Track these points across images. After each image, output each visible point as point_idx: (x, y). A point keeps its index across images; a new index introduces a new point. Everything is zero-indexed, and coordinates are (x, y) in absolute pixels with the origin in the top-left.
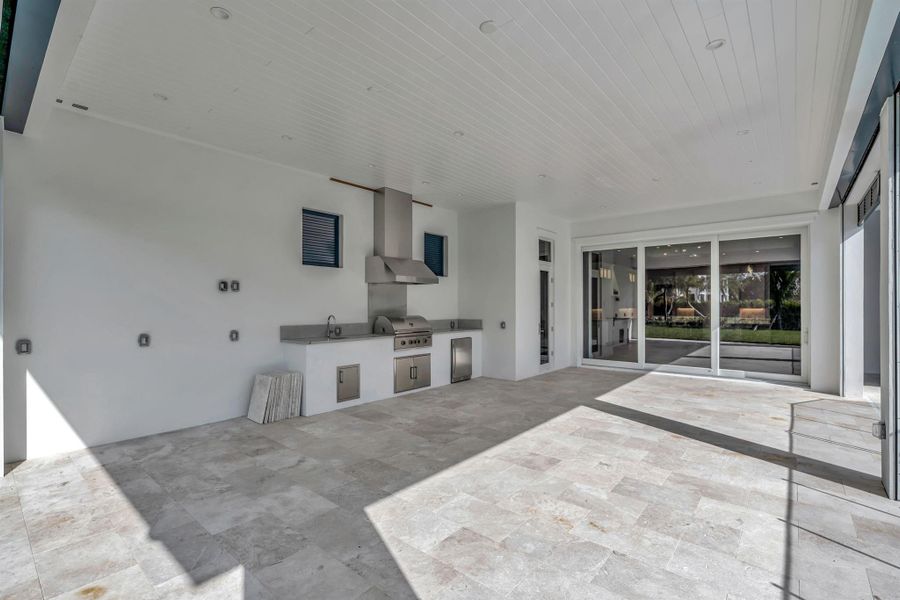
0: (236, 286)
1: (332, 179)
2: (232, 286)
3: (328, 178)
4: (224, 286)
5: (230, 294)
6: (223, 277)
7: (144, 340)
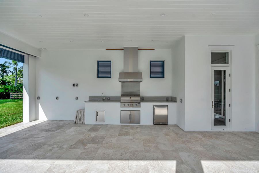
0: (77, 85)
1: (107, 49)
2: (76, 85)
3: (105, 49)
4: (74, 85)
5: (76, 87)
6: (74, 83)
7: (57, 98)
